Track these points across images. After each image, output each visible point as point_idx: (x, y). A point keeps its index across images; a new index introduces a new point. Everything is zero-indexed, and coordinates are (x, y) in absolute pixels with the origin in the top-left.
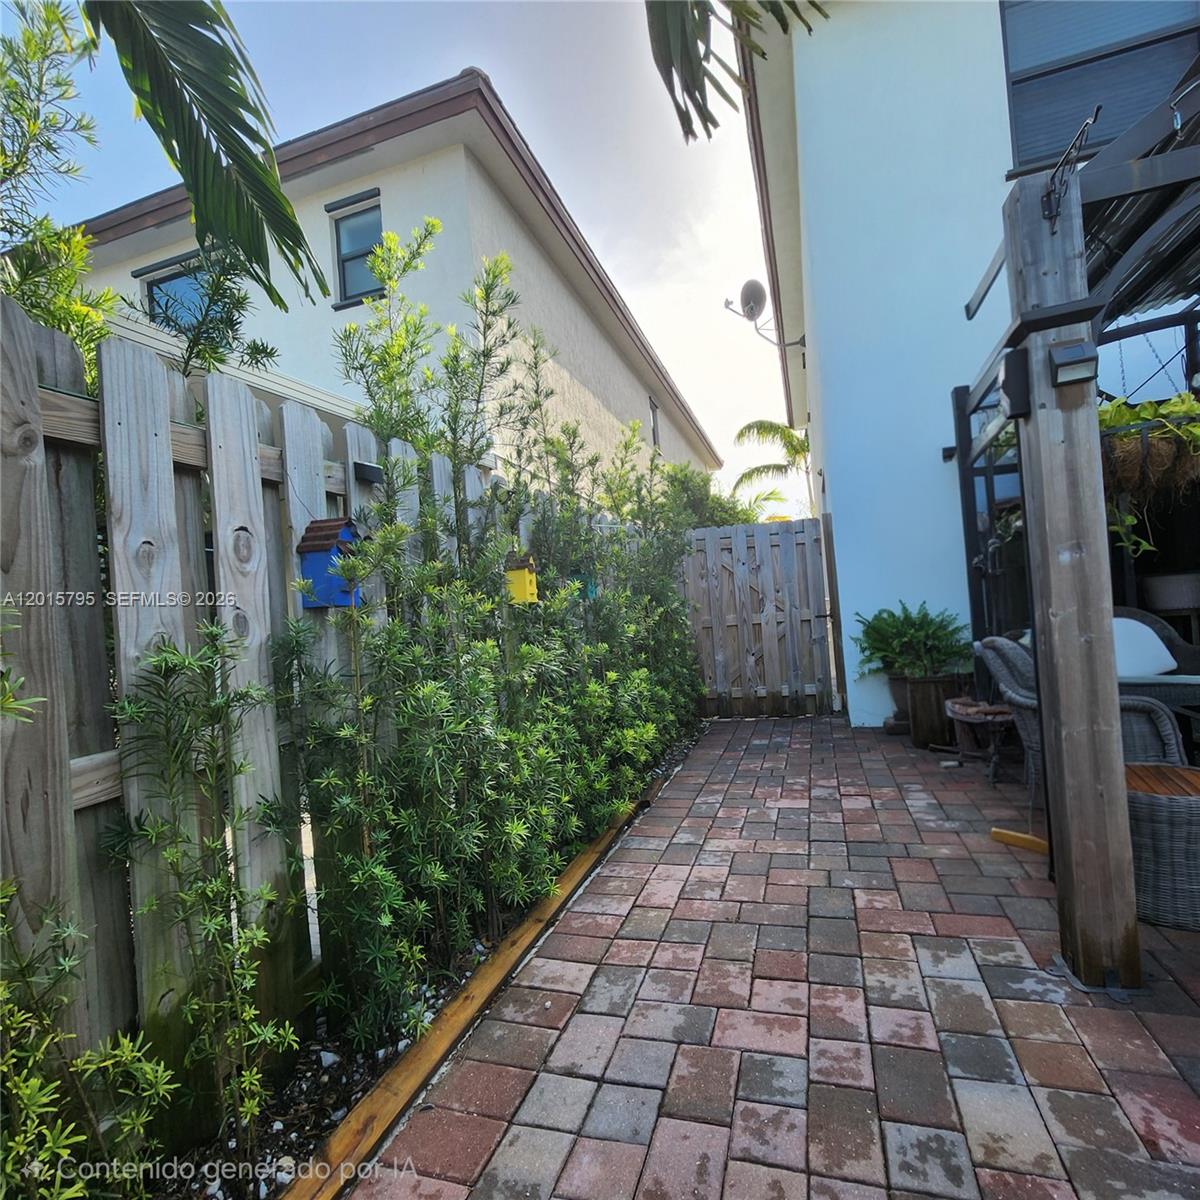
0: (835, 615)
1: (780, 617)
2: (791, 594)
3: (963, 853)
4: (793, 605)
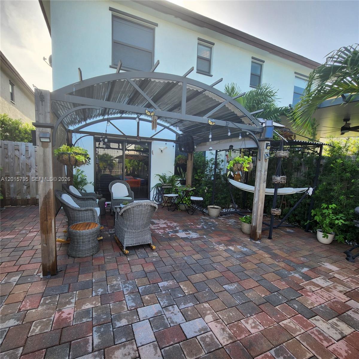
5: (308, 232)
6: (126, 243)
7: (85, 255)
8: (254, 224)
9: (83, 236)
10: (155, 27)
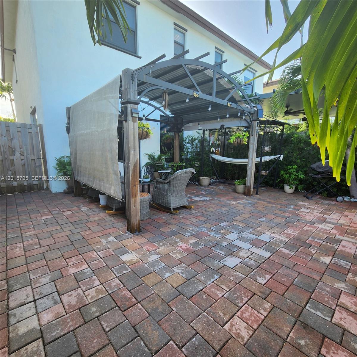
0: (44, 158)
1: (22, 157)
2: (27, 150)
3: (100, 218)
4: (27, 154)
5: (275, 188)
6: (172, 206)
7: (146, 218)
8: (248, 185)
9: (144, 201)
10: (137, 5)
